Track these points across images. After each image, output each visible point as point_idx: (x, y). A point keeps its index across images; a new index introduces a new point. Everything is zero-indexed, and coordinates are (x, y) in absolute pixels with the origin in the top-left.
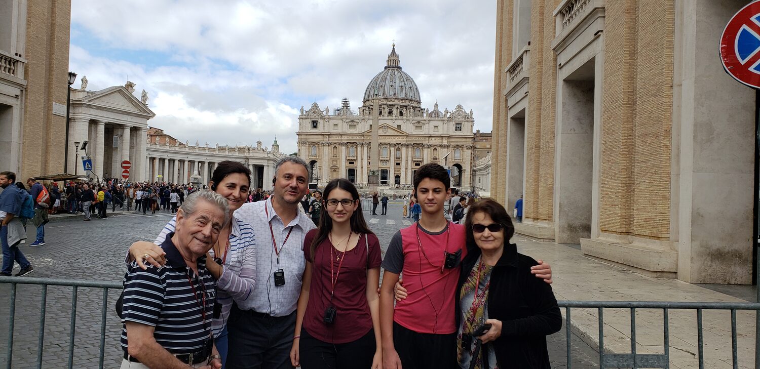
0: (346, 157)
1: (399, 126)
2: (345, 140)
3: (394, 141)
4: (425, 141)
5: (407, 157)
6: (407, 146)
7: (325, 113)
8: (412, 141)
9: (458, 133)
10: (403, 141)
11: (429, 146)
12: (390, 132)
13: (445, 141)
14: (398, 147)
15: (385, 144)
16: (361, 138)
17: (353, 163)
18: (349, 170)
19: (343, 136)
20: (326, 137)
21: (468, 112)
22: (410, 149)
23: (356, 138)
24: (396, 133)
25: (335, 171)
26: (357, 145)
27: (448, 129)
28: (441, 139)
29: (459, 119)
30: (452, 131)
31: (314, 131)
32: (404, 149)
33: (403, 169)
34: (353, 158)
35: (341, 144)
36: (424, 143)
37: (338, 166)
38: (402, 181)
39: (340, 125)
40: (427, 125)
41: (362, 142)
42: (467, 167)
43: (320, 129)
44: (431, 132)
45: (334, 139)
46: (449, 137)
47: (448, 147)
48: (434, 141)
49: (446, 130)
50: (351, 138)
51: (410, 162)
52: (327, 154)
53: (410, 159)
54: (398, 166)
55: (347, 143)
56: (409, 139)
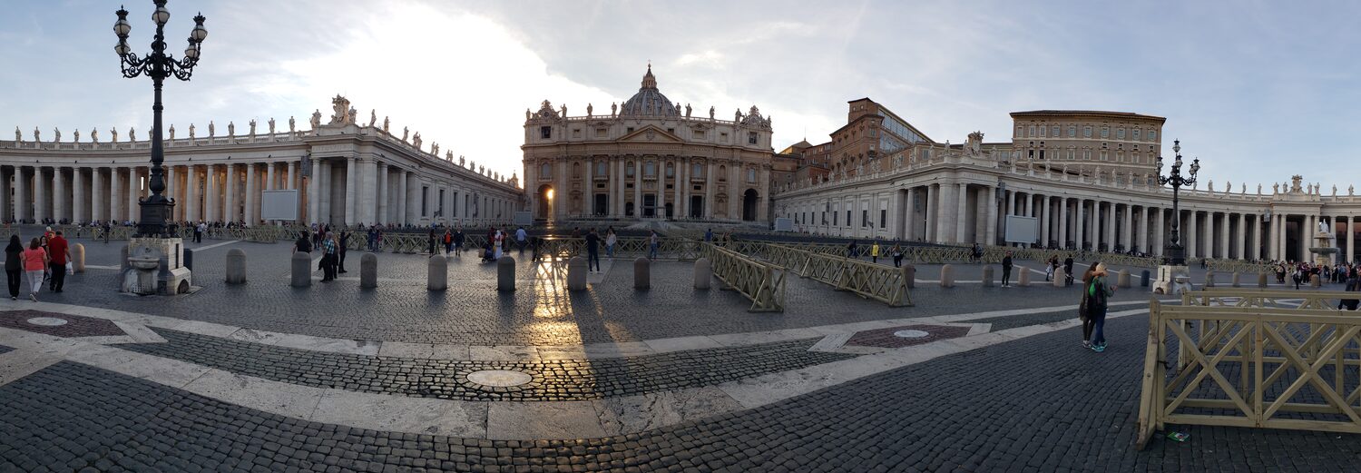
0: (593, 177)
1: (671, 130)
2: (591, 151)
3: (664, 151)
4: (710, 154)
5: (683, 176)
6: (683, 159)
7: (561, 115)
8: (690, 153)
9: (753, 147)
10: (676, 151)
11: (715, 161)
12: (659, 138)
13: (737, 156)
14: (670, 160)
15: (650, 156)
16: (615, 148)
17: (603, 186)
18: (598, 195)
19: (588, 147)
20: (563, 149)
21: (766, 119)
22: (687, 165)
23: (607, 148)
24: (667, 140)
25: (576, 198)
26: (609, 158)
27: (741, 139)
28: (731, 152)
29: (755, 127)
30: (745, 143)
31: (546, 141)
32: (679, 165)
33: (678, 194)
34: (603, 178)
35: (585, 158)
36: (708, 157)
37: (581, 190)
38: (677, 211)
39: (583, 131)
40: (711, 131)
41: (615, 155)
42: (764, 194)
43: (555, 137)
44: (717, 141)
45: (573, 151)
46: (743, 150)
47: (741, 164)
48: (721, 155)
49: (737, 139)
50: (599, 148)
51: (687, 183)
52: (564, 173)
53: (687, 179)
54: (670, 190)
55: (594, 156)
56: (685, 149)
